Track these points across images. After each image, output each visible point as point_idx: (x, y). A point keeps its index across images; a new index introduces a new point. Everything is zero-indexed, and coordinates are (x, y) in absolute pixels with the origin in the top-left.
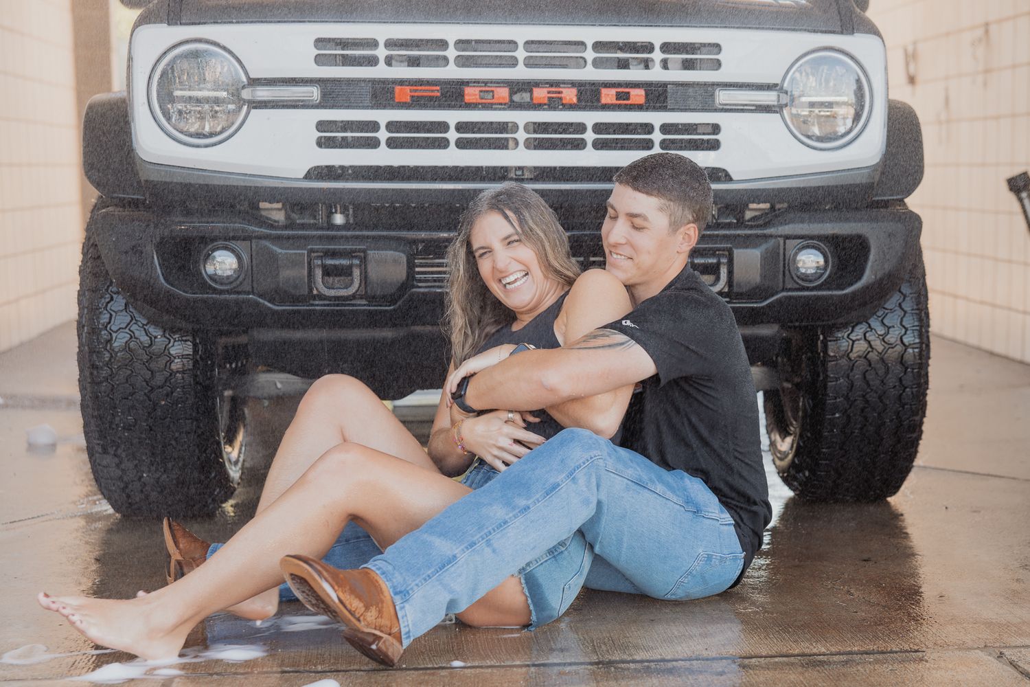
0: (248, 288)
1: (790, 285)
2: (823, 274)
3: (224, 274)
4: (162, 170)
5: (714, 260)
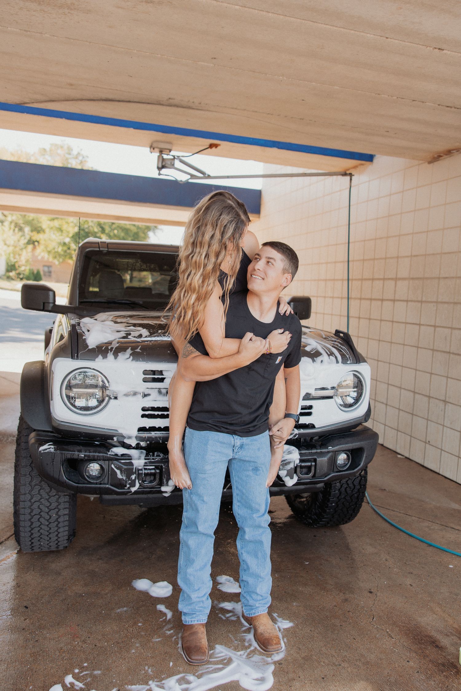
0: (106, 481)
1: (335, 470)
2: (347, 464)
3: (94, 474)
4: (65, 425)
5: (309, 464)
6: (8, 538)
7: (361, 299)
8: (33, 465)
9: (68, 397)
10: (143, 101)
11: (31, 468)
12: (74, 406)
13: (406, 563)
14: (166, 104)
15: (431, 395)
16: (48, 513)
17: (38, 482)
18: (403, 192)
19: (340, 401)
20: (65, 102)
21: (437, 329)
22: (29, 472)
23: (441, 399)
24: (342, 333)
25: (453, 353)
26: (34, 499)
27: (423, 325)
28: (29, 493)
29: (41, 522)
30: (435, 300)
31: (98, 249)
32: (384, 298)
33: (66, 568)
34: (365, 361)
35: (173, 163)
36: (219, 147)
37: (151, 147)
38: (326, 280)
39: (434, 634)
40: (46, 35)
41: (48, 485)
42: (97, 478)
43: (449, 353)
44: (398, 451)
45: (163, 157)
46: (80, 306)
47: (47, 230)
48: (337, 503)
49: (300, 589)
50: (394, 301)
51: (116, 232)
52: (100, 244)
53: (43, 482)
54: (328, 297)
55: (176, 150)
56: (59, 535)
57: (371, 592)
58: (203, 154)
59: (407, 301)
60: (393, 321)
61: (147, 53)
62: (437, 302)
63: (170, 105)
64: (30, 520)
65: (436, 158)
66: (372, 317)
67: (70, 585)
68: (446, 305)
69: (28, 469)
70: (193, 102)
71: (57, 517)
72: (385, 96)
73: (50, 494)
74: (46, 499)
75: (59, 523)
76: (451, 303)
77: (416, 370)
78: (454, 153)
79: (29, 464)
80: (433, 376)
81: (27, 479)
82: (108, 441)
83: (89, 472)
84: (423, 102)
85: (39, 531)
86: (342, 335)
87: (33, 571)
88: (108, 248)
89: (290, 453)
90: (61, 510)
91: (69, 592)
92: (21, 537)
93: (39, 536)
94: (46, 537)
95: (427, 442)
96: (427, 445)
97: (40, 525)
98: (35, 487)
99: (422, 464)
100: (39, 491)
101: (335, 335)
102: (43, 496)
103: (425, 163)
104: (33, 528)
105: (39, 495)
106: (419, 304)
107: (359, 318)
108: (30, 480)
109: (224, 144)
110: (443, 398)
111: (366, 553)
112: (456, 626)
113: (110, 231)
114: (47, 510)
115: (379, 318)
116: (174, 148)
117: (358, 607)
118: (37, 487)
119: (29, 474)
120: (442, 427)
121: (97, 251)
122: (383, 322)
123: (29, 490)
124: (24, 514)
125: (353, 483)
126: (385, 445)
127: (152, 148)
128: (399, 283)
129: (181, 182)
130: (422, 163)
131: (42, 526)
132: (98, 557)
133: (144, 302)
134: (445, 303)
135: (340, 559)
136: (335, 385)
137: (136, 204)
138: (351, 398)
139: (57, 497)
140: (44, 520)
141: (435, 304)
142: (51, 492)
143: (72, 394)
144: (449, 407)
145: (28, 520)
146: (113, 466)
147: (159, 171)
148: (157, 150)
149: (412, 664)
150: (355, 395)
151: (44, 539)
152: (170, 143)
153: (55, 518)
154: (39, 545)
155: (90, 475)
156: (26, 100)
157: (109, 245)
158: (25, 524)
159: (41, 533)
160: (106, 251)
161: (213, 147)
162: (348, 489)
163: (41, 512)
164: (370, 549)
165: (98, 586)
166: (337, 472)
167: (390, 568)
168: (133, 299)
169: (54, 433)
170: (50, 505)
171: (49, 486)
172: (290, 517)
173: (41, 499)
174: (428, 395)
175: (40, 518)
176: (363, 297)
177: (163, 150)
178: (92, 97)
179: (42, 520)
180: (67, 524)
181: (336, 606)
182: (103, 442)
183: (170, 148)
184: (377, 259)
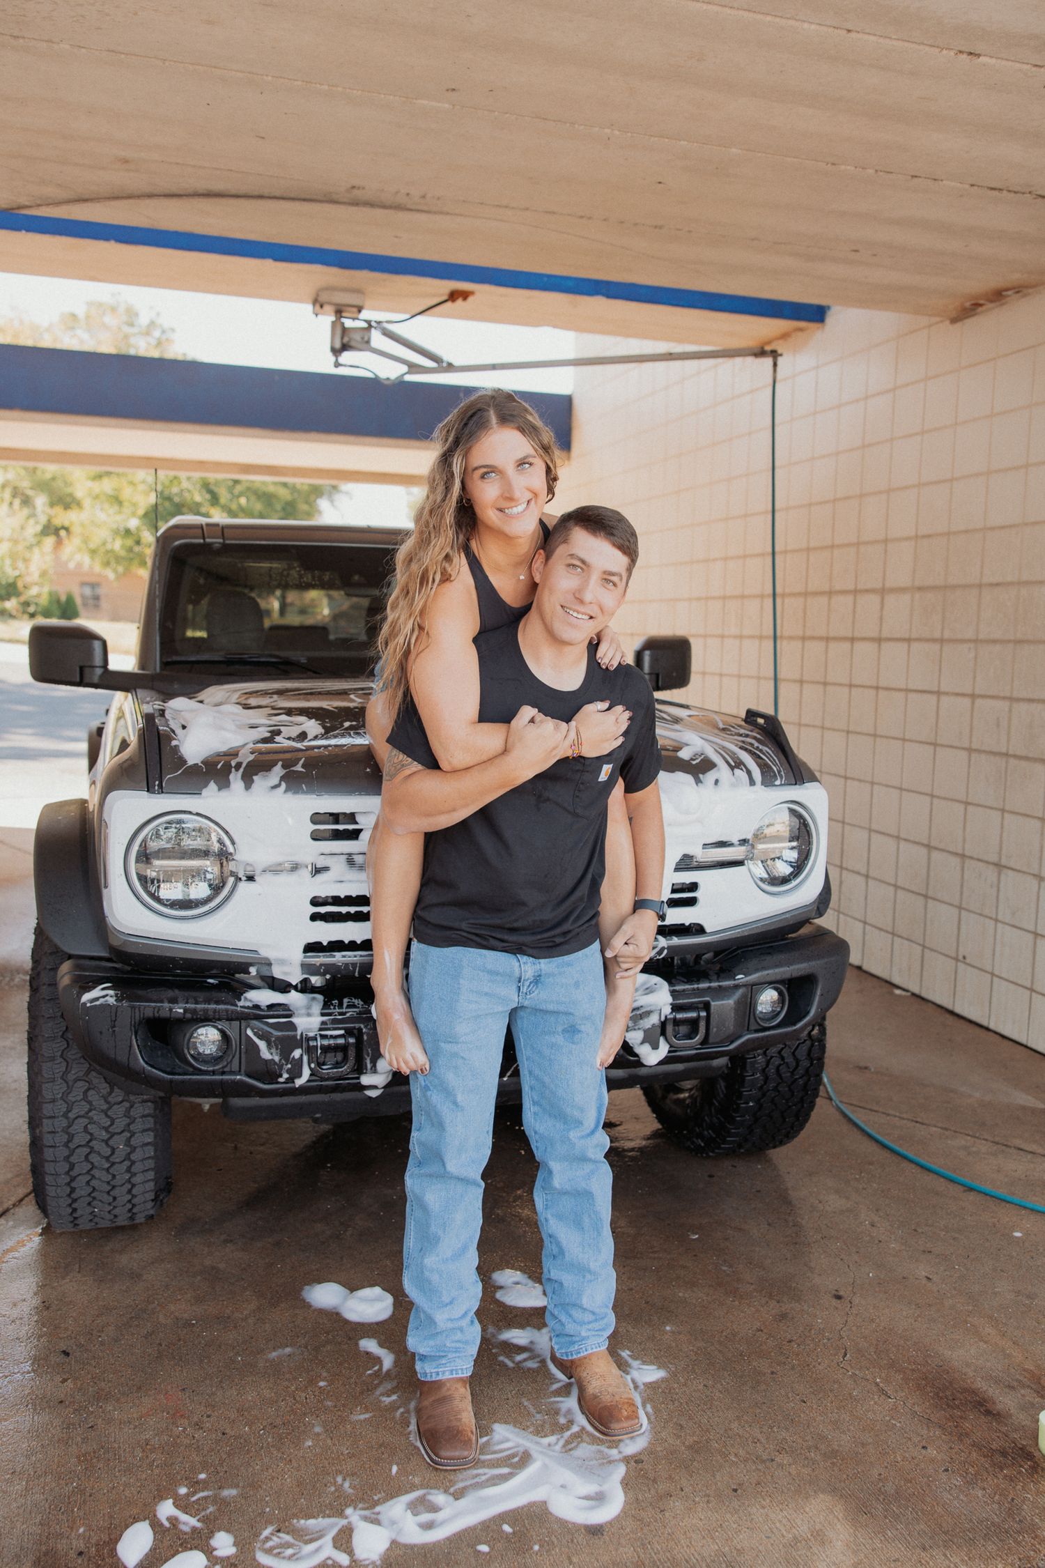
0: (235, 1066)
1: (753, 1027)
2: (779, 1013)
3: (208, 1052)
4: (140, 943)
5: (694, 1015)
6: (21, 1200)
7: (804, 638)
8: (69, 1035)
9: (143, 879)
10: (292, 195)
11: (65, 1043)
12: (158, 900)
13: (915, 1230)
14: (345, 200)
15: (967, 853)
16: (106, 1142)
17: (81, 1074)
18: (894, 389)
19: (760, 871)
20: (113, 203)
21: (979, 702)
22: (60, 1053)
23: (990, 860)
24: (762, 716)
25: (1015, 756)
26: (75, 1111)
27: (947, 694)
28: (62, 1098)
29: (92, 1163)
30: (970, 634)
31: (202, 541)
32: (857, 634)
33: (153, 1263)
34: (813, 779)
35: (366, 339)
36: (470, 299)
37: (315, 302)
38: (724, 598)
39: (981, 1384)
40: (62, 46)
41: (105, 1078)
42: (215, 1060)
43: (1007, 755)
44: (896, 980)
45: (343, 324)
46: (165, 673)
47: (87, 503)
48: (758, 1101)
49: (681, 1294)
50: (879, 640)
51: (243, 501)
52: (204, 527)
53: (93, 1073)
54: (729, 636)
55: (374, 309)
56: (134, 1191)
57: (839, 1297)
58: (434, 315)
59: (909, 640)
60: (877, 688)
61: (296, 83)
62: (976, 641)
63: (355, 203)
64: (67, 1158)
65: (969, 309)
66: (830, 679)
67: (163, 1300)
68: (998, 647)
69: (58, 1045)
70: (408, 194)
71: (128, 1150)
72: (849, 167)
73: (110, 1099)
74: (102, 1111)
75: (133, 1163)
76: (1009, 641)
77: (932, 796)
78: (1009, 296)
79: (61, 1033)
80: (970, 808)
81: (56, 1066)
82: (237, 975)
83: (196, 1048)
84: (935, 180)
85: (88, 1183)
86: (761, 721)
87: (79, 1272)
88: (223, 539)
89: (649, 990)
90: (136, 1136)
91: (162, 1319)
92: (48, 1198)
93: (89, 1195)
94: (106, 1196)
95: (960, 957)
96: (961, 966)
97: (91, 1169)
98: (76, 1085)
99: (950, 1007)
100: (85, 1092)
101: (746, 721)
102: (94, 1103)
103: (942, 322)
104: (75, 1177)
105: (85, 1103)
106: (937, 647)
107: (801, 682)
108: (64, 1069)
109: (483, 292)
110: (994, 858)
111: (827, 1212)
112: (1030, 1366)
113: (231, 500)
114: (104, 1135)
115: (846, 681)
116: (367, 303)
117: (811, 1330)
118: (80, 1084)
119: (62, 1056)
120: (992, 922)
121: (199, 545)
122: (854, 690)
123: (62, 1091)
124: (52, 1146)
125: (793, 1053)
126: (865, 967)
127: (318, 303)
128: (891, 600)
129: (386, 382)
130: (937, 323)
131: (96, 1172)
132: (223, 1237)
133: (309, 659)
134: (994, 641)
135: (769, 1224)
136: (749, 836)
137: (286, 434)
138: (785, 864)
139: (127, 1104)
140: (99, 1158)
141: (972, 645)
142: (113, 1094)
143: (151, 874)
144: (1009, 878)
145: (62, 1159)
146: (249, 1032)
147: (337, 357)
148: (327, 308)
149: (932, 1452)
150: (793, 856)
151: (101, 1201)
152: (359, 291)
153: (124, 1153)
154: (91, 1213)
155: (199, 1054)
156: (23, 201)
157: (226, 531)
158: (57, 1170)
159: (94, 1189)
160: (220, 543)
161: (457, 298)
162: (783, 1069)
163: (90, 1141)
164: (834, 1202)
165: (225, 1303)
166: (757, 1031)
167: (880, 1241)
168: (285, 654)
169: (115, 962)
170: (112, 1124)
171: (106, 1082)
172: (655, 1135)
173: (90, 1110)
174: (960, 851)
175: (90, 1153)
176: (808, 633)
177: (344, 308)
178: (174, 190)
179: (94, 1158)
180: (153, 1166)
181: (762, 1331)
182: (226, 978)
183: (361, 304)
184: (838, 546)
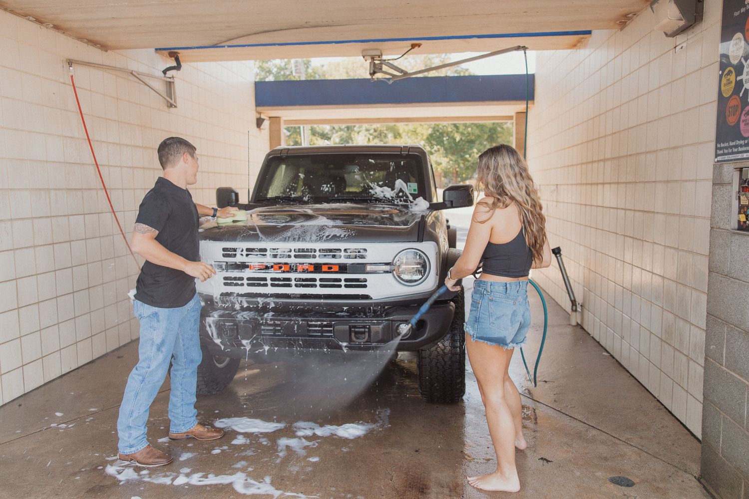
2: (410, 334)
5: (363, 330)
18: (607, 64)
21: (626, 212)
30: (625, 180)
35: (380, 68)
36: (421, 46)
37: (364, 55)
44: (607, 348)
45: (374, 62)
55: (387, 55)
65: (622, 24)
70: (327, 21)
78: (632, 17)
99: (620, 361)
103: (617, 30)
116: (384, 53)
126: (601, 343)
137: (402, 105)
141: (625, 185)
147: (372, 76)
148: (369, 57)
161: (416, 47)
162: (439, 365)
177: (374, 57)
183: (378, 54)
